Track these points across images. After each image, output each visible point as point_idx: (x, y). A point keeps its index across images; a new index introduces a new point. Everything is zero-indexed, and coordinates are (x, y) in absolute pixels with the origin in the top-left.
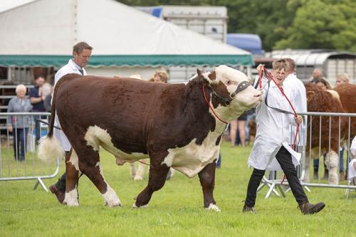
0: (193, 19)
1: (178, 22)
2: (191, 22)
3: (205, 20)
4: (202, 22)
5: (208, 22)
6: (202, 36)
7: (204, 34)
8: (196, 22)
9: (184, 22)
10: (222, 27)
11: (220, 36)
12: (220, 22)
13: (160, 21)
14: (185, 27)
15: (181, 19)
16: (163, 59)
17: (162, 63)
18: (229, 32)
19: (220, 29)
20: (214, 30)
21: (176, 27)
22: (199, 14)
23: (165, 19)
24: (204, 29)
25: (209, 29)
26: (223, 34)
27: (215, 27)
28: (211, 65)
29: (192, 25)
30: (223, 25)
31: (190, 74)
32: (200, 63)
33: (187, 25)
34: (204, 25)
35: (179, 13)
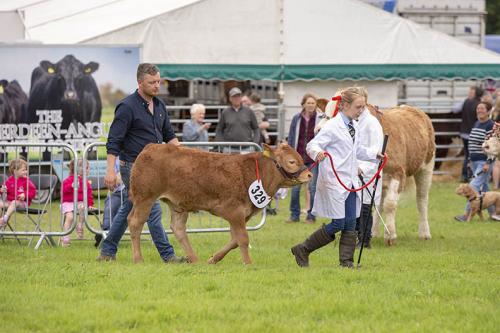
0: (439, 15)
1: (419, 19)
2: (436, 20)
3: (455, 16)
4: (452, 20)
5: (460, 19)
6: (451, 38)
7: (453, 35)
8: (443, 19)
9: (427, 19)
10: (478, 26)
11: (476, 38)
12: (476, 19)
13: (394, 18)
14: (428, 26)
15: (422, 15)
16: (399, 71)
17: (399, 75)
18: (488, 32)
19: (475, 28)
20: (468, 30)
21: (418, 26)
22: (447, 8)
23: (401, 14)
24: (454, 29)
25: (461, 28)
26: (480, 35)
27: (469, 26)
28: (465, 78)
29: (437, 23)
30: (480, 23)
31: (434, 90)
32: (450, 76)
33: (430, 23)
34: (454, 23)
35: (419, 6)
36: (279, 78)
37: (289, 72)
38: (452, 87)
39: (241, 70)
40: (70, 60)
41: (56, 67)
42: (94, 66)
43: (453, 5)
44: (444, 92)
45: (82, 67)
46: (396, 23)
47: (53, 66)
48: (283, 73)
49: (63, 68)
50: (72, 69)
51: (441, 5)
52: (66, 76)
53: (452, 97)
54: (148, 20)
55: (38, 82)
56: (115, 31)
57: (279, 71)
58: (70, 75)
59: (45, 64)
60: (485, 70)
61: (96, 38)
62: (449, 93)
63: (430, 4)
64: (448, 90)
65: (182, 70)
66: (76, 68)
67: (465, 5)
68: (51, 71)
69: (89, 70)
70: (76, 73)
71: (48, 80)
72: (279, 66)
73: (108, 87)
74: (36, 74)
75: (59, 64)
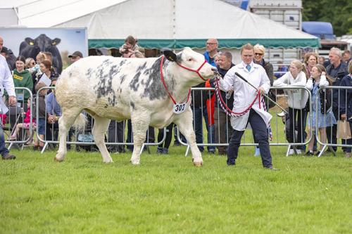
0: (274, 9)
1: (262, 12)
2: (272, 12)
3: (284, 10)
4: (282, 13)
5: (287, 12)
7: (283, 22)
8: (277, 12)
9: (267, 12)
10: (298, 16)
11: (297, 23)
12: (297, 12)
14: (268, 16)
15: (264, 9)
18: (304, 20)
19: (296, 17)
20: (292, 18)
21: (257, 16)
22: (279, 5)
23: (252, 10)
24: (284, 18)
25: (287, 17)
26: (299, 21)
27: (292, 16)
28: (286, 47)
29: (273, 14)
30: (299, 15)
31: (272, 54)
32: (276, 46)
33: (269, 14)
34: (283, 14)
35: (263, 4)
36: (173, 47)
37: (178, 43)
38: (282, 52)
39: (149, 43)
40: (43, 37)
41: (35, 42)
42: (58, 41)
43: (282, 4)
44: (278, 56)
45: (51, 42)
46: (243, 15)
47: (32, 41)
48: (175, 44)
49: (39, 42)
50: (44, 42)
51: (276, 3)
52: (41, 47)
53: (282, 58)
54: (94, 13)
55: (23, 50)
56: (74, 20)
57: (172, 44)
58: (43, 46)
59: (28, 40)
60: (297, 42)
61: (62, 24)
62: (281, 56)
63: (269, 3)
64: (280, 54)
65: (114, 43)
66: (47, 42)
67: (290, 3)
68: (31, 44)
69: (54, 43)
70: (47, 45)
71: (30, 49)
72: (173, 40)
73: (66, 53)
74: (22, 46)
75: (37, 39)
